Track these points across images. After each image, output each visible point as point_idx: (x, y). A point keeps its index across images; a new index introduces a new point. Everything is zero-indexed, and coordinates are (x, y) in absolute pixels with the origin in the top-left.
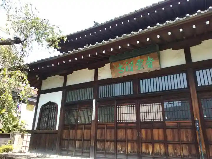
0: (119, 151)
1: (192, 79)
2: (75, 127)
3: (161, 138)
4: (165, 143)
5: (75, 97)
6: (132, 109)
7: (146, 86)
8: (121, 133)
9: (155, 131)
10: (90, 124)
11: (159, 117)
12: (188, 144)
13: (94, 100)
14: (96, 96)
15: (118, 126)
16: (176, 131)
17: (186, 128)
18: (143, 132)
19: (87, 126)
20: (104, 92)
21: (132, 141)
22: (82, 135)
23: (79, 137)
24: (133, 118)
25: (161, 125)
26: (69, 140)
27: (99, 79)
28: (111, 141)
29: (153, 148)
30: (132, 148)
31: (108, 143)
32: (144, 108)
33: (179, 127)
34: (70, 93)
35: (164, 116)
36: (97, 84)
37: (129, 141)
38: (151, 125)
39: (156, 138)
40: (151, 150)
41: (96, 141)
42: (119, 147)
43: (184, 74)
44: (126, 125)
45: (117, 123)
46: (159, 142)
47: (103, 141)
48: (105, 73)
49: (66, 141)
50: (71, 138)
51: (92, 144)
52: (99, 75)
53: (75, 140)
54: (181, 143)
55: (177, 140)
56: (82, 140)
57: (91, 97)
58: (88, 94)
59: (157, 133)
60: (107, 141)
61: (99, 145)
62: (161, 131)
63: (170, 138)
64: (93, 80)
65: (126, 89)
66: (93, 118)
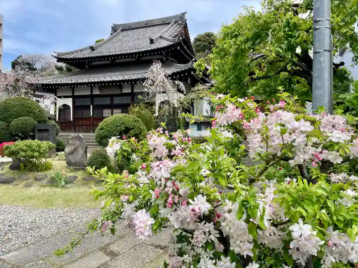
2: (82, 119)
5: (80, 102)
6: (110, 111)
7: (117, 101)
13: (91, 106)
14: (92, 103)
19: (89, 119)
20: (97, 102)
22: (86, 123)
23: (84, 124)
24: (110, 115)
26: (79, 126)
27: (94, 93)
32: (114, 111)
34: (76, 100)
36: (92, 97)
41: (94, 126)
43: (131, 97)
45: (103, 117)
48: (96, 92)
51: (92, 127)
52: (93, 91)
53: (83, 126)
56: (86, 125)
57: (90, 104)
58: (88, 102)
64: (90, 94)
65: (107, 101)
66: (91, 115)
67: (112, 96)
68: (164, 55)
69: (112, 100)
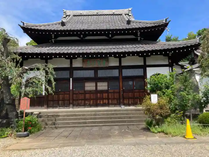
0: (86, 104)
1: (120, 73)
2: (58, 93)
3: (107, 97)
4: (108, 99)
6: (93, 84)
8: (87, 96)
9: (104, 94)
10: (69, 92)
11: (106, 88)
12: (117, 99)
13: (71, 79)
15: (86, 92)
16: (113, 94)
17: (117, 93)
18: (99, 94)
19: (66, 93)
20: (78, 74)
21: (93, 99)
23: (61, 99)
24: (94, 88)
25: (107, 92)
26: (53, 101)
27: (73, 66)
28: (82, 100)
29: (103, 102)
30: (93, 102)
31: (81, 101)
32: (99, 84)
33: (114, 92)
35: (108, 88)
36: (71, 69)
37: (91, 99)
38: (102, 92)
39: (104, 97)
40: (102, 102)
41: (73, 100)
42: (87, 102)
43: (118, 70)
44: (90, 92)
45: (85, 91)
46: (105, 99)
47: (78, 100)
48: (78, 63)
49: (51, 102)
50: (55, 99)
51: (71, 101)
53: (58, 100)
54: (114, 99)
55: (113, 97)
56: (63, 100)
57: (68, 77)
59: (105, 95)
60: (80, 100)
61: (75, 103)
62: (106, 94)
63: (110, 97)
64: (69, 66)
65: (90, 74)
66: (71, 88)
67: (96, 69)
68: (139, 35)
69: (96, 73)
